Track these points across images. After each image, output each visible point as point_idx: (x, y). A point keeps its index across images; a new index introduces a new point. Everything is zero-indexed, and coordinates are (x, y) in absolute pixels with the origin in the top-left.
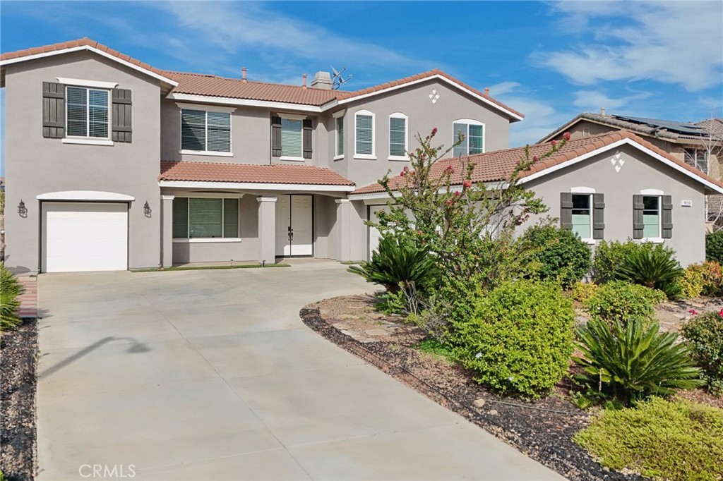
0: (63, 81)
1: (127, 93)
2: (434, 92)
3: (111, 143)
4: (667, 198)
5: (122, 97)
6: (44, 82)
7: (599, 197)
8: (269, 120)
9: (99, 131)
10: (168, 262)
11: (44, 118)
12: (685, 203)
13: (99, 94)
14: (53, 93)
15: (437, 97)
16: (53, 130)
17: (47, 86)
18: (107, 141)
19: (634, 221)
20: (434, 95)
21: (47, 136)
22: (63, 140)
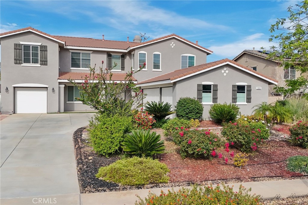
0: (21, 43)
1: (45, 47)
3: (40, 66)
4: (249, 86)
5: (44, 49)
6: (14, 44)
7: (216, 86)
8: (106, 55)
9: (35, 61)
10: (62, 110)
11: (15, 57)
12: (258, 88)
13: (35, 48)
14: (18, 47)
16: (18, 61)
17: (16, 45)
18: (38, 65)
19: (233, 96)
20: (173, 44)
21: (16, 63)
22: (22, 65)
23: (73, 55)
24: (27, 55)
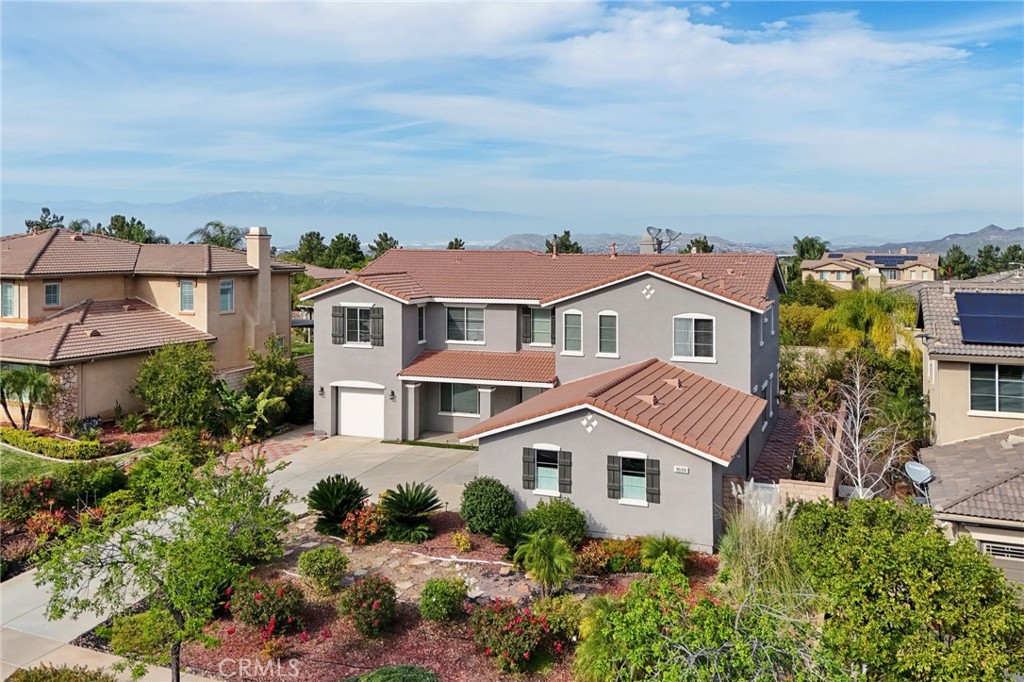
0: (343, 304)
1: (380, 311)
2: (648, 287)
3: (371, 347)
4: (655, 463)
5: (378, 313)
6: (333, 307)
7: (567, 455)
8: (515, 312)
9: (365, 338)
10: (411, 437)
11: (333, 331)
12: (678, 469)
13: (365, 313)
14: (339, 313)
15: (652, 292)
16: (339, 339)
17: (335, 309)
18: (368, 345)
19: (609, 481)
20: (648, 291)
21: (335, 342)
22: (344, 345)
23: (451, 312)
24: (352, 326)
